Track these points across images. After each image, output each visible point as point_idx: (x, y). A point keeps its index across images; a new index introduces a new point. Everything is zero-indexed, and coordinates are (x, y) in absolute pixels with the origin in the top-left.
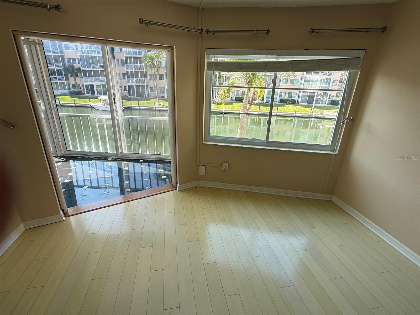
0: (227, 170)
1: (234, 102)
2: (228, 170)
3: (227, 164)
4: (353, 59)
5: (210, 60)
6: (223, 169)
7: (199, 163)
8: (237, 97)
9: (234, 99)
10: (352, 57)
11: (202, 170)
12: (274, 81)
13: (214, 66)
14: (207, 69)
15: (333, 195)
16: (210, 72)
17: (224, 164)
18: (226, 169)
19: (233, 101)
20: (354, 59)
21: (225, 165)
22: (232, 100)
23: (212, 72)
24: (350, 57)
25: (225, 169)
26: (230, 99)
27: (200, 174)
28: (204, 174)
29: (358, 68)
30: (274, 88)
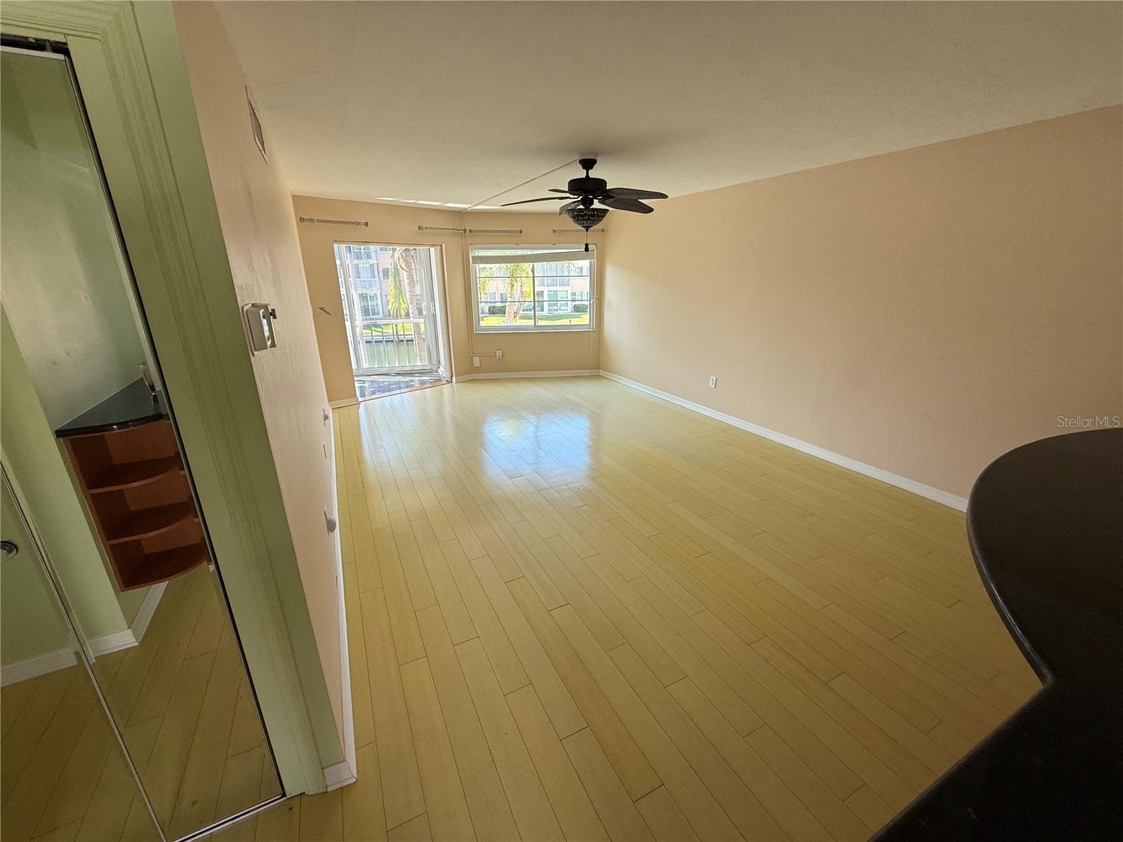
1: (489, 318)
2: (502, 358)
3: (500, 351)
5: (474, 255)
6: (498, 358)
7: (472, 354)
11: (476, 361)
12: (533, 271)
13: (477, 260)
14: (472, 262)
15: (600, 369)
16: (475, 265)
17: (498, 352)
18: (500, 356)
21: (499, 353)
23: (477, 265)
27: (475, 366)
28: (479, 365)
29: (593, 258)
30: (534, 277)
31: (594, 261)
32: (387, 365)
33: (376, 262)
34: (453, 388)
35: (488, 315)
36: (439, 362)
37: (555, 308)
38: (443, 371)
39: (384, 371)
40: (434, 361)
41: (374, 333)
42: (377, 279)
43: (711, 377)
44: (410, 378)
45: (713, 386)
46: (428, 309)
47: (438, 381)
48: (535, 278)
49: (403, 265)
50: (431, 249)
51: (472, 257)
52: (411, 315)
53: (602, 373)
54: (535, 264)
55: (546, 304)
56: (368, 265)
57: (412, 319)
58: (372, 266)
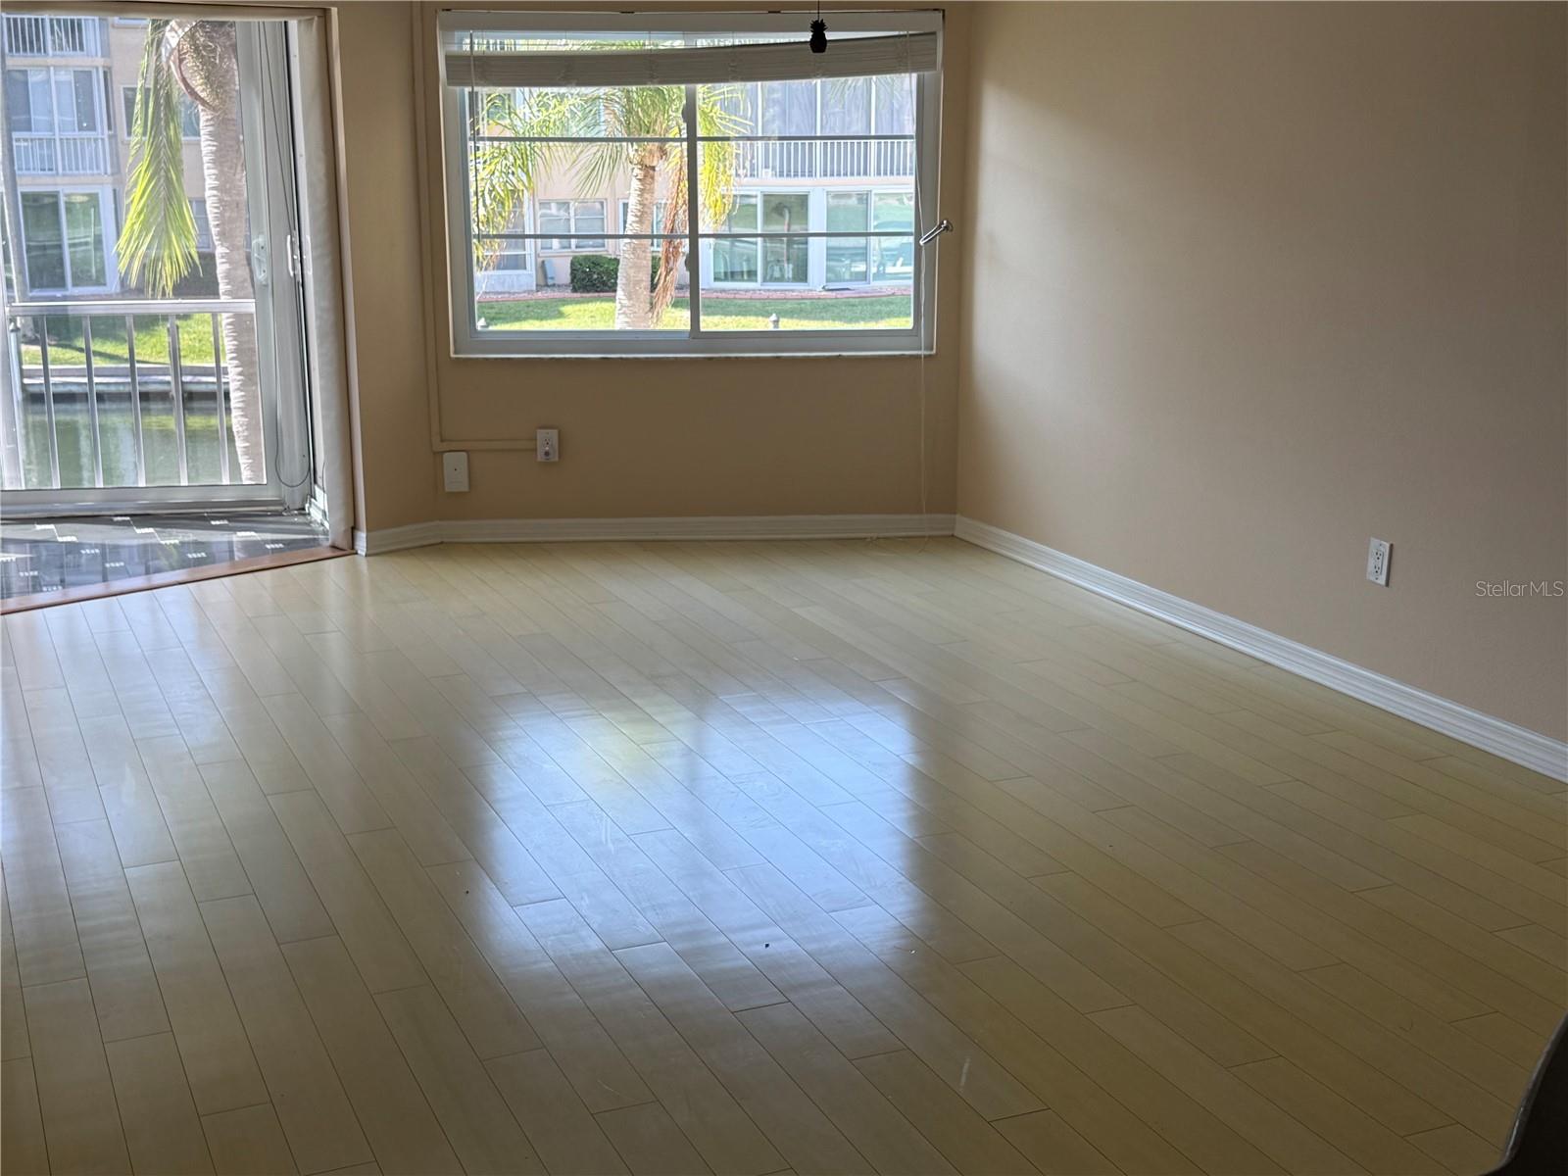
0: (557, 459)
1: (565, 302)
2: (560, 457)
3: (554, 433)
4: (913, 38)
5: (454, 49)
6: (540, 457)
7: (442, 441)
8: (586, 258)
9: (564, 276)
10: (910, 32)
11: (455, 471)
12: (689, 115)
13: (473, 69)
14: (448, 78)
15: (955, 513)
16: (458, 89)
17: (541, 434)
18: (551, 451)
19: (557, 294)
20: (917, 38)
21: (546, 439)
22: (545, 281)
23: (467, 90)
24: (905, 33)
25: (547, 454)
26: (528, 277)
27: (450, 487)
28: (465, 488)
29: (932, 65)
30: (692, 139)
31: (937, 75)
32: (100, 484)
33: (100, 61)
34: (354, 573)
35: (568, 294)
36: (312, 474)
37: (861, 267)
38: (321, 508)
39: (87, 503)
40: (294, 468)
41: (98, 363)
42: (102, 131)
43: (1374, 542)
44: (191, 535)
45: (1382, 580)
46: (275, 259)
47: (302, 551)
48: (700, 145)
49: (197, 83)
50: (293, 24)
51: (449, 58)
52: (223, 287)
53: (963, 526)
54: (701, 89)
55: (817, 249)
56: (67, 77)
57: (223, 299)
58: (83, 78)
